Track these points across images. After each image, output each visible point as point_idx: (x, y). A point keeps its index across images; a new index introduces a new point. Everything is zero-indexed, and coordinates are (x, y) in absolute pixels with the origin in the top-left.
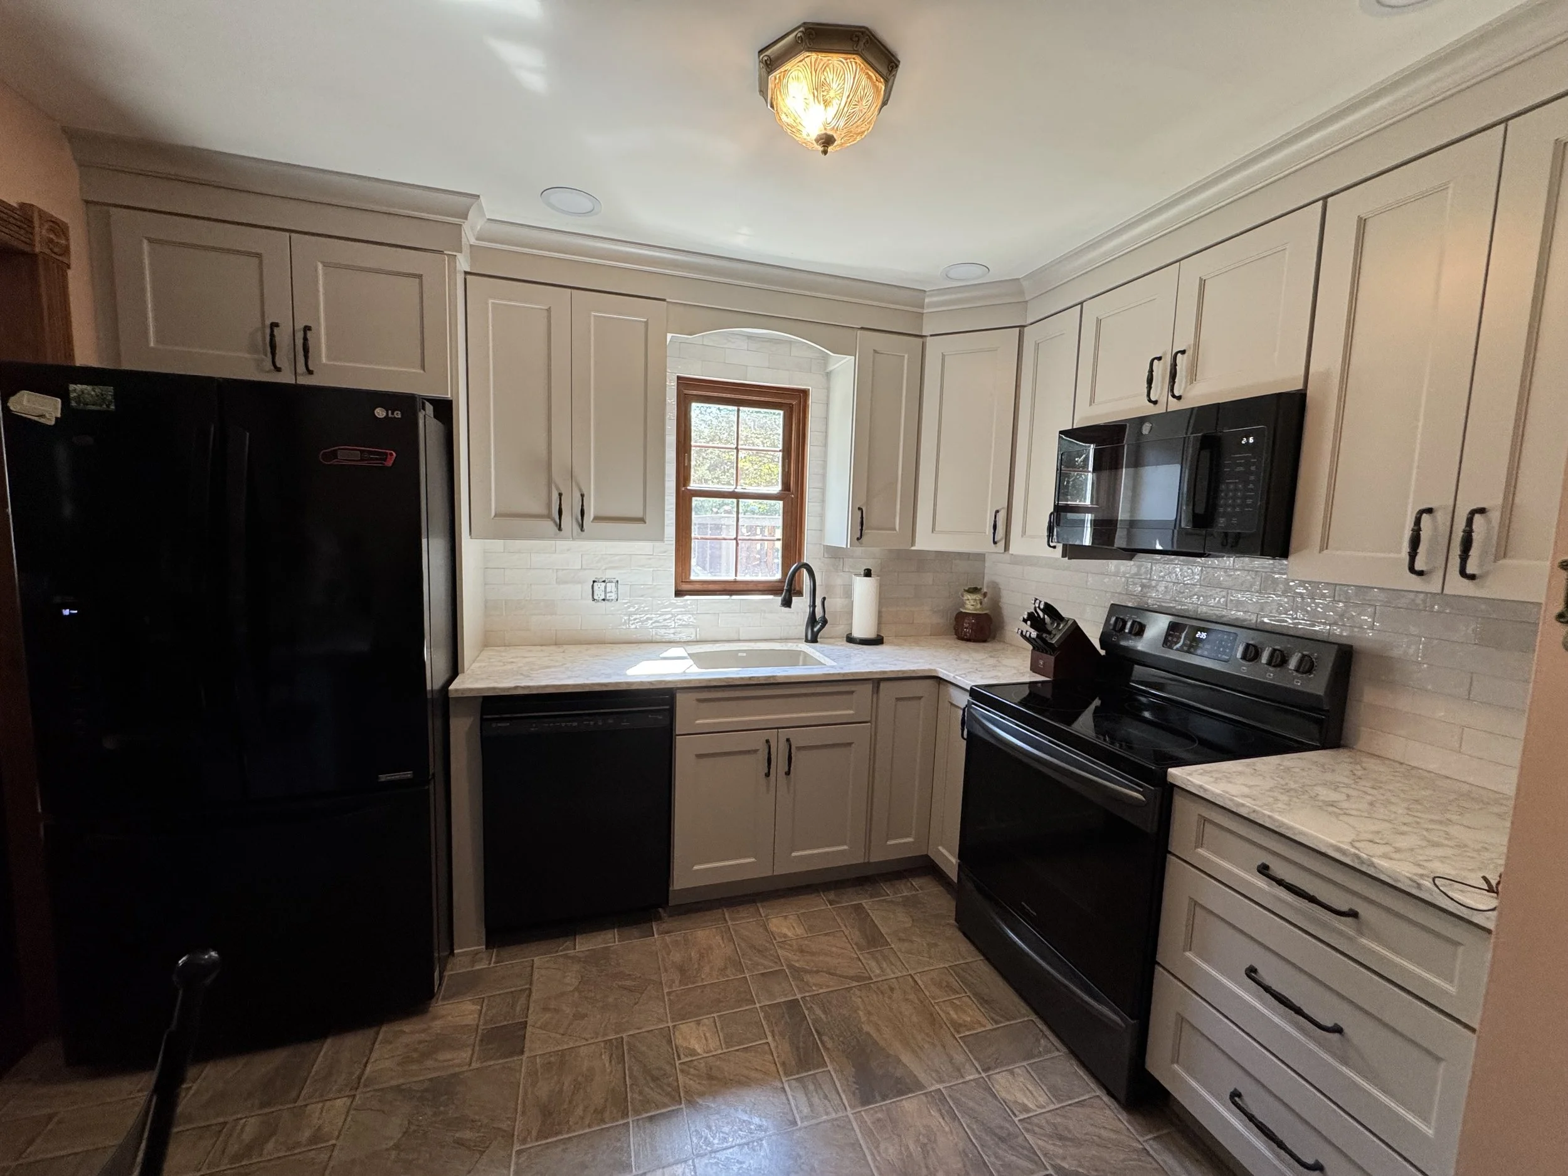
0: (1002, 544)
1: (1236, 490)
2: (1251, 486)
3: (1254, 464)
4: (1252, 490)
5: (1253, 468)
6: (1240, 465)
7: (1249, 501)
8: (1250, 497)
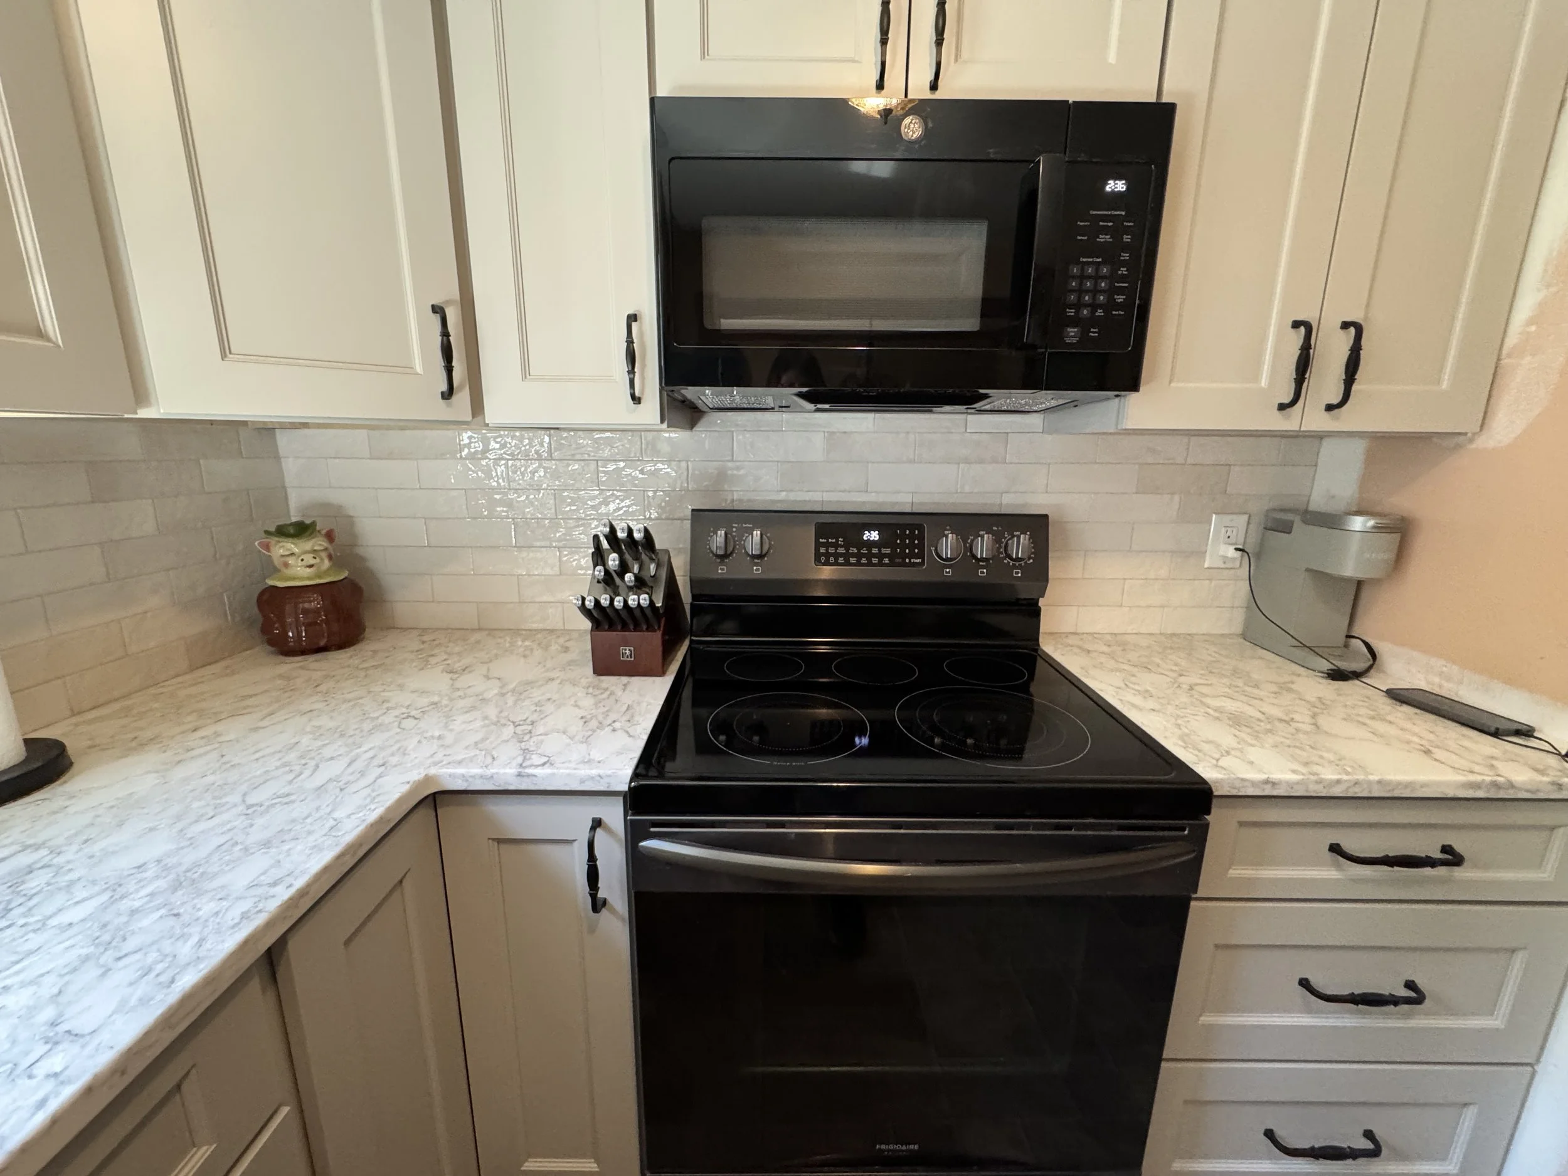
0: (463, 397)
1: (1097, 278)
2: (1123, 271)
3: (1127, 230)
4: (1123, 278)
5: (1127, 238)
6: (1106, 231)
7: (1120, 299)
8: (1121, 291)
